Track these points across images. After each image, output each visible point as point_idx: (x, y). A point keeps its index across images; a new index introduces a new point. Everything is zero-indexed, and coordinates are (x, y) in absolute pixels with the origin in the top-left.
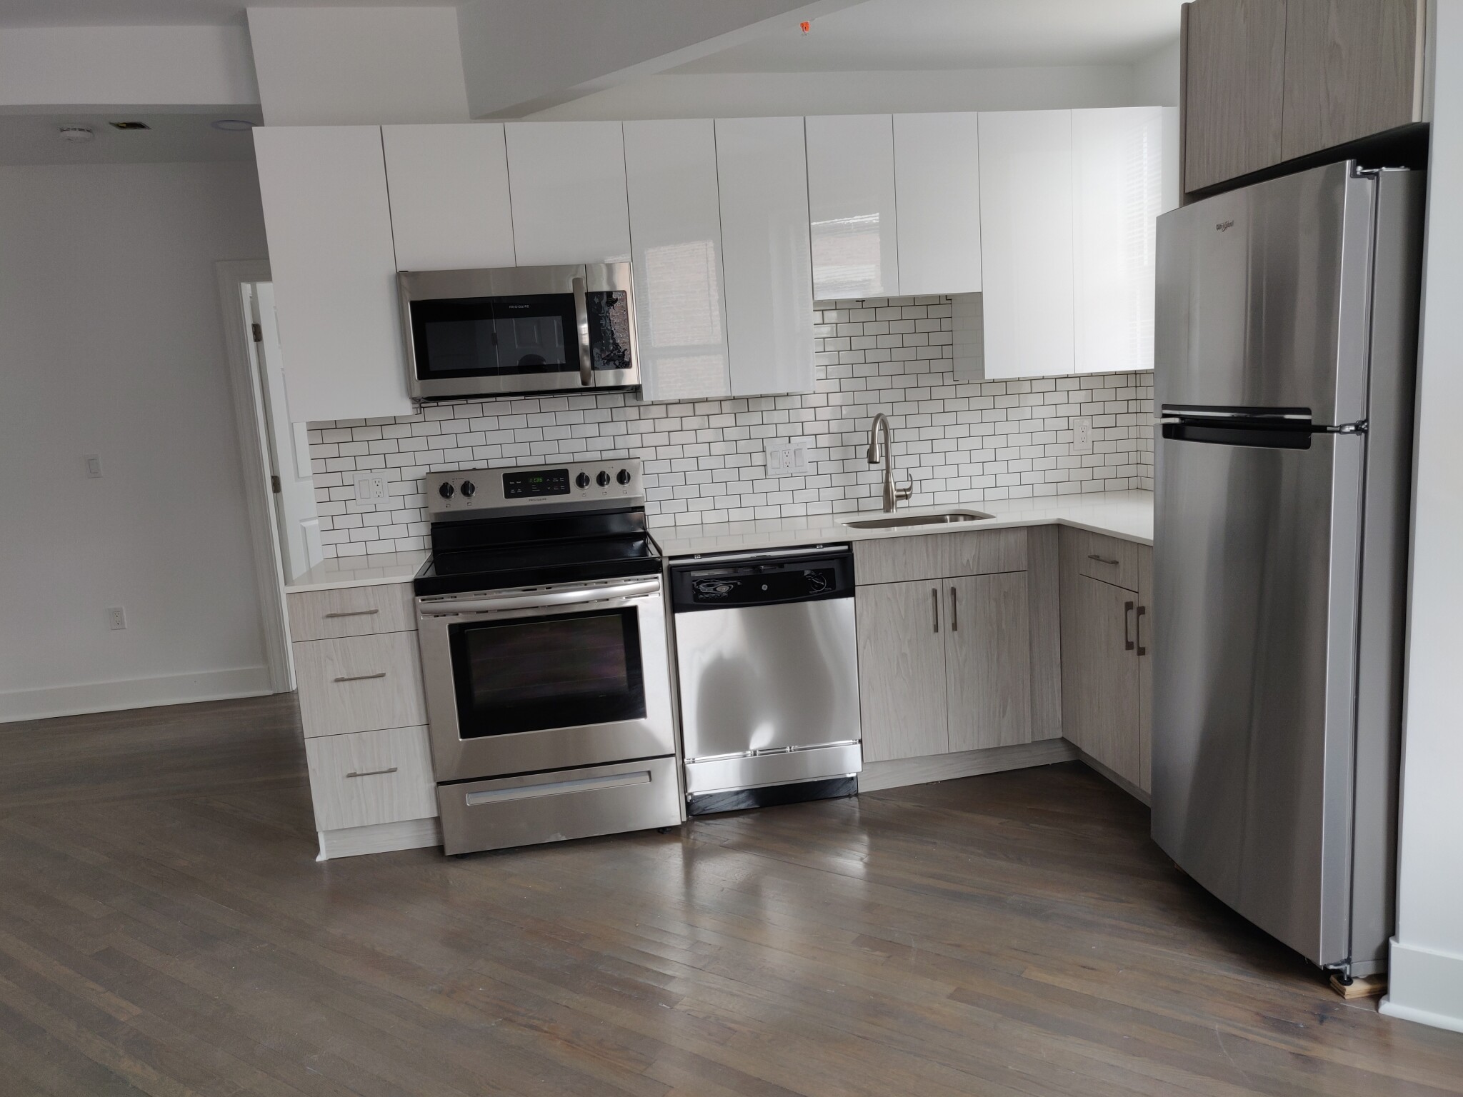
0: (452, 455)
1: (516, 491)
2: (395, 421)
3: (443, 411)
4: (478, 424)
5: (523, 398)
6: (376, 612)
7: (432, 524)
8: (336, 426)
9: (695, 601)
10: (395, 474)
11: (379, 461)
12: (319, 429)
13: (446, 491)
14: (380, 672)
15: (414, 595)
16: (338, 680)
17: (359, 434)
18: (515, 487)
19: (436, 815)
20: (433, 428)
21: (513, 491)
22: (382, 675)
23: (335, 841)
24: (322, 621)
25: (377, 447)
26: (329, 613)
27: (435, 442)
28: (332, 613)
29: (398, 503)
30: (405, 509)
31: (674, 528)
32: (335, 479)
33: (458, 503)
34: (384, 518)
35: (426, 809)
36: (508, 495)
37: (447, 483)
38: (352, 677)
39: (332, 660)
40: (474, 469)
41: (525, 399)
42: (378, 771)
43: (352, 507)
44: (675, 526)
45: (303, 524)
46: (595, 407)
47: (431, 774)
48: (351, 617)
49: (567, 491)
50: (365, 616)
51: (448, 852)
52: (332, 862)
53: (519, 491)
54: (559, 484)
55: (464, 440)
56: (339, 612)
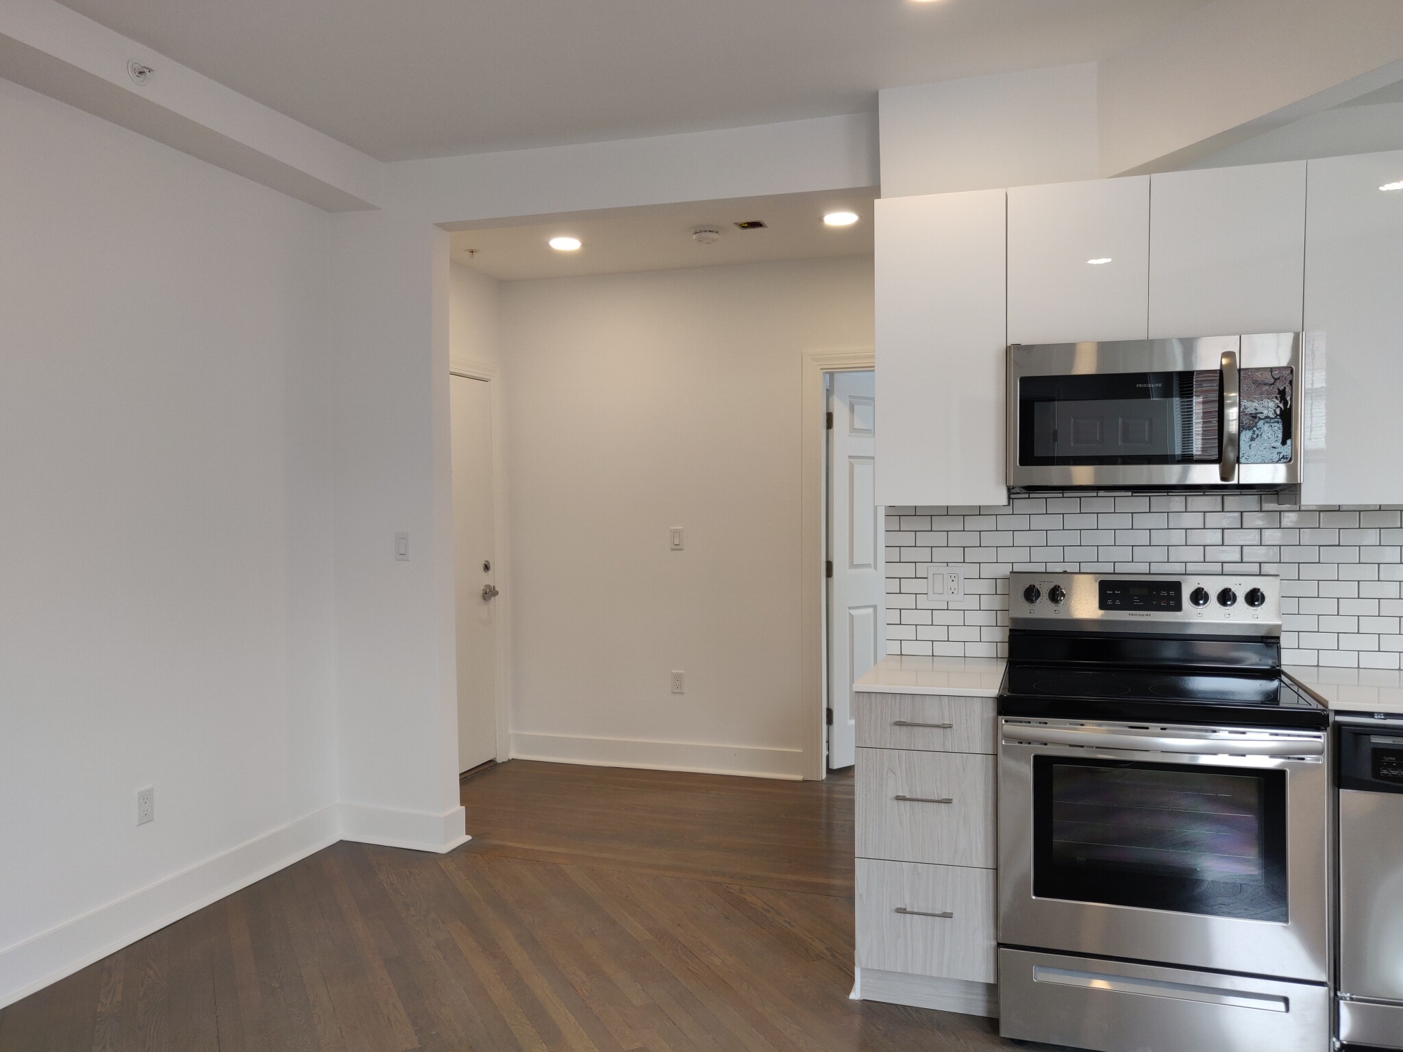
0: (1039, 554)
1: (1114, 602)
2: (980, 511)
3: (1035, 504)
4: (1073, 521)
5: (1130, 494)
6: (950, 727)
7: (1010, 630)
8: (915, 512)
9: (1374, 777)
10: (973, 570)
11: (957, 555)
12: (900, 515)
13: (1031, 594)
14: (947, 798)
15: (995, 714)
16: (898, 798)
17: (939, 524)
18: (1114, 597)
19: (992, 981)
20: (1022, 523)
21: (1110, 602)
22: (948, 801)
23: (872, 981)
24: (889, 727)
25: (955, 539)
26: (898, 720)
27: (1021, 539)
28: (902, 720)
29: (973, 602)
30: (980, 610)
31: (1316, 669)
32: (908, 570)
33: (1043, 610)
34: (954, 618)
35: (982, 972)
36: (1103, 606)
37: (1034, 586)
38: (915, 797)
39: (894, 774)
40: (1065, 572)
41: (1132, 496)
42: (930, 912)
43: (923, 602)
44: (1318, 666)
45: (852, 611)
46: (1220, 509)
47: (991, 931)
48: (921, 728)
49: (1178, 607)
50: (937, 730)
51: (1004, 1033)
52: (869, 1006)
53: (1118, 602)
54: (1169, 598)
55: (1055, 538)
56: (909, 721)
